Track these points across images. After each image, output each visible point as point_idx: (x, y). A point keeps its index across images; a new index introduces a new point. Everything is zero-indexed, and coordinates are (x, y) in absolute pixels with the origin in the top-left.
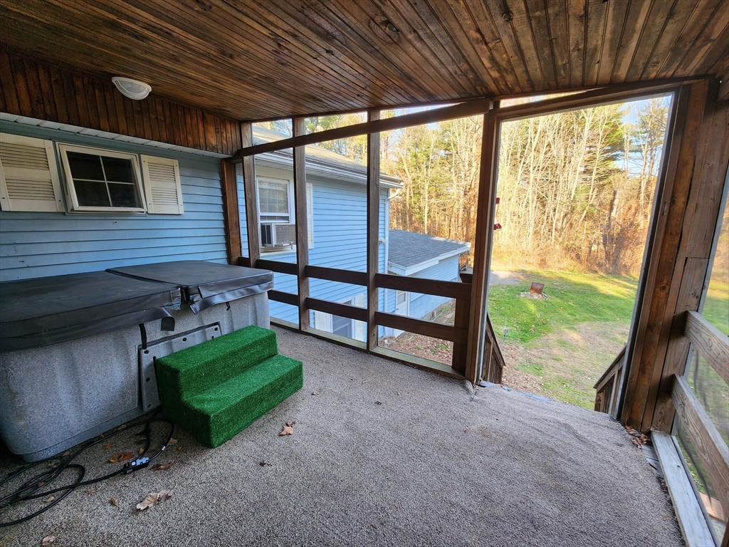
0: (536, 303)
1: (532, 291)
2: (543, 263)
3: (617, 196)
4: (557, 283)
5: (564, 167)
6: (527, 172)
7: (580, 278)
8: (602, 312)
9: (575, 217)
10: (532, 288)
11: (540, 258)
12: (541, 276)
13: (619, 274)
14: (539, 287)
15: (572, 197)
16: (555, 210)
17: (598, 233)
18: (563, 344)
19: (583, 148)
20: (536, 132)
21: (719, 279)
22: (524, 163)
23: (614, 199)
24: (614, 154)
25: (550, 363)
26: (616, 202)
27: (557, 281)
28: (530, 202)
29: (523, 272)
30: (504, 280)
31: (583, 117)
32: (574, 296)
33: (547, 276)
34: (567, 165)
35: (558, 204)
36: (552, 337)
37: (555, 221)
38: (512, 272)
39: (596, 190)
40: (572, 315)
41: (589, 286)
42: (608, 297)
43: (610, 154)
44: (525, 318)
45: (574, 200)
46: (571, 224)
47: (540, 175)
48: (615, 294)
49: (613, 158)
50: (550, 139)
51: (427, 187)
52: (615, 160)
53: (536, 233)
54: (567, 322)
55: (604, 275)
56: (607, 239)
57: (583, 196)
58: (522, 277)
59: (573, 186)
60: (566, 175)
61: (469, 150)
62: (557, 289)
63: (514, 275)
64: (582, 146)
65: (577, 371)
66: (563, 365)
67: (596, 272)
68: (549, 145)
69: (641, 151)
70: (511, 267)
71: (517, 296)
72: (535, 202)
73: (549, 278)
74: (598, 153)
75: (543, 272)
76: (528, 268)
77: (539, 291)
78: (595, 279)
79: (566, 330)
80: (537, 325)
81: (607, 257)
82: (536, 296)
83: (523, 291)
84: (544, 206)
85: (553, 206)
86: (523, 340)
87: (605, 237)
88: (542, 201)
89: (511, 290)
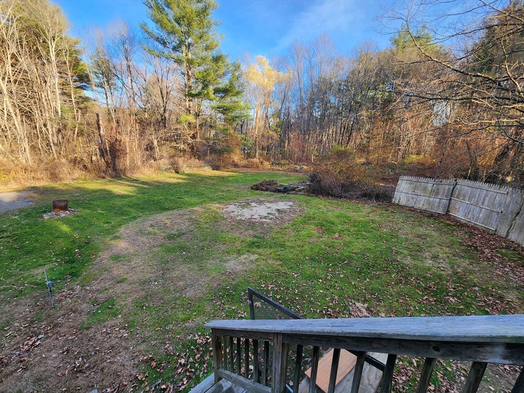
0: (66, 221)
1: (56, 210)
2: (54, 176)
3: (100, 118)
7: (94, 185)
8: (127, 211)
9: (69, 133)
10: (54, 207)
11: (48, 173)
12: (58, 190)
13: (120, 177)
14: (63, 204)
15: (60, 115)
17: (94, 148)
18: (117, 258)
21: (169, 171)
23: (98, 120)
24: (82, 84)
25: (119, 289)
26: (101, 122)
27: (76, 193)
29: (34, 189)
30: (12, 203)
32: (99, 203)
33: (65, 188)
36: (105, 255)
37: (50, 136)
38: (19, 191)
39: (80, 111)
40: (107, 223)
41: (105, 190)
42: (123, 197)
43: (80, 84)
44: (63, 244)
45: (63, 118)
48: (126, 193)
49: (83, 88)
53: (33, 148)
54: (108, 232)
55: (111, 179)
56: (103, 153)
57: (69, 116)
58: (35, 195)
59: (57, 106)
62: (80, 200)
63: (24, 194)
65: (144, 282)
66: (130, 284)
67: (104, 178)
70: (14, 186)
71: (40, 220)
73: (67, 190)
74: (70, 80)
75: (57, 185)
76: (38, 184)
77: (65, 208)
78: (106, 184)
79: (112, 242)
80: (80, 247)
81: (108, 165)
82: (63, 214)
83: (45, 212)
85: (42, 121)
86: (73, 275)
87: (100, 149)
88: (28, 115)
89: (28, 216)
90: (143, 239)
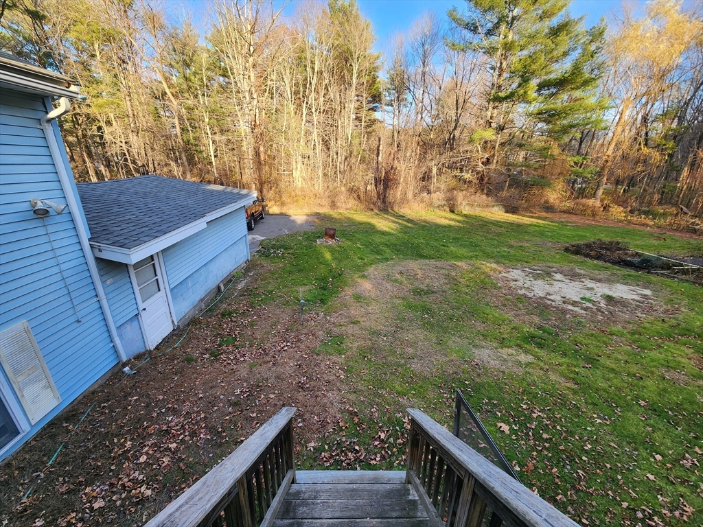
0: (332, 251)
1: (326, 237)
2: (333, 205)
3: (381, 142)
4: (346, 224)
5: (340, 111)
6: (310, 114)
7: (362, 217)
8: (383, 250)
9: (353, 160)
10: (326, 234)
11: (330, 200)
12: (332, 218)
13: (387, 211)
14: (332, 231)
15: (349, 141)
16: (337, 153)
17: (370, 176)
18: (358, 297)
19: (353, 94)
20: (314, 72)
21: (442, 209)
22: (307, 103)
23: (379, 145)
24: (374, 105)
25: (351, 329)
26: (381, 148)
27: (346, 222)
28: (317, 144)
29: (318, 214)
30: (302, 225)
31: (351, 65)
32: (360, 236)
33: (338, 217)
34: (343, 111)
35: (339, 146)
36: (349, 291)
37: (338, 164)
38: (308, 215)
39: (366, 136)
40: (361, 259)
41: (369, 224)
42: (384, 233)
43: (372, 105)
44: (322, 270)
45: (351, 145)
46: (351, 167)
47: (322, 118)
48: (387, 229)
49: (373, 109)
50: (327, 81)
52: (375, 111)
53: (325, 175)
54: (359, 269)
55: (378, 212)
56: (377, 181)
57: (356, 142)
58: (316, 220)
59: (349, 131)
60: (342, 119)
61: (246, 77)
62: (346, 230)
63: (310, 219)
65: (375, 332)
66: (362, 329)
67: (372, 210)
68: (326, 88)
69: (392, 106)
70: (307, 211)
71: (314, 244)
72: (321, 145)
73: (340, 219)
74: (364, 102)
75: (334, 213)
76: (322, 211)
77: (332, 237)
78: (372, 217)
79: (360, 280)
80: (334, 277)
81: (379, 198)
82: (330, 242)
83: (319, 237)
84: (328, 149)
85: (335, 149)
86: (322, 301)
87: (375, 179)
88: (326, 144)
89: (308, 238)
90: (387, 284)
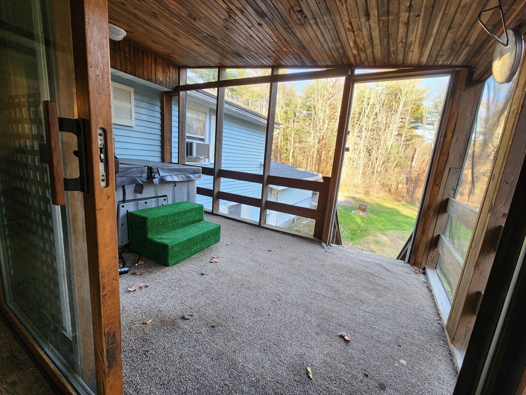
0: (362, 219)
1: (359, 210)
2: (367, 193)
3: (417, 152)
4: (375, 207)
5: (385, 130)
6: (360, 131)
7: (390, 204)
8: (403, 225)
9: (389, 165)
10: (359, 208)
11: (365, 190)
12: (365, 202)
13: (414, 203)
14: (364, 207)
15: (389, 150)
16: (377, 159)
17: (403, 177)
18: (377, 242)
19: (398, 118)
20: (368, 105)
22: (359, 125)
23: (415, 154)
24: (417, 125)
26: (416, 156)
27: (375, 205)
28: (362, 152)
29: (354, 198)
30: (341, 202)
31: (399, 98)
32: (386, 215)
33: (369, 202)
34: (387, 129)
35: (379, 154)
36: (371, 238)
37: (376, 166)
38: (346, 197)
39: (404, 147)
40: (384, 226)
41: (395, 209)
43: (414, 125)
44: (354, 226)
45: (390, 153)
46: (387, 170)
47: (369, 134)
48: (411, 215)
49: (416, 128)
50: (377, 110)
51: (293, 135)
52: (417, 129)
53: (364, 173)
54: (380, 230)
55: (405, 204)
56: (408, 180)
57: (395, 151)
58: (353, 201)
59: (389, 144)
60: (386, 135)
61: (324, 111)
62: (375, 210)
63: (348, 200)
64: (397, 118)
67: (400, 201)
68: (376, 114)
69: (433, 125)
70: (346, 194)
71: (350, 213)
72: (364, 152)
73: (371, 203)
74: (406, 123)
75: (366, 199)
76: (357, 196)
77: (364, 210)
78: (399, 206)
79: (380, 234)
80: (361, 231)
81: (408, 193)
82: (361, 213)
83: (354, 210)
84: (370, 155)
85: (376, 156)
88: (369, 152)
89: (346, 209)
